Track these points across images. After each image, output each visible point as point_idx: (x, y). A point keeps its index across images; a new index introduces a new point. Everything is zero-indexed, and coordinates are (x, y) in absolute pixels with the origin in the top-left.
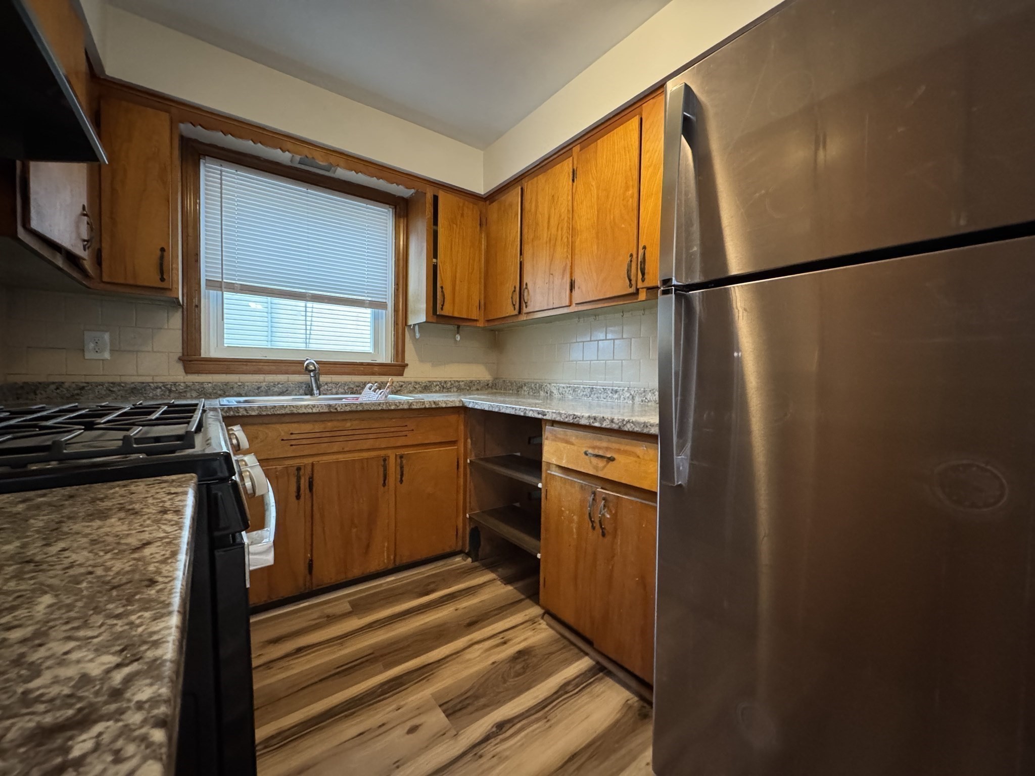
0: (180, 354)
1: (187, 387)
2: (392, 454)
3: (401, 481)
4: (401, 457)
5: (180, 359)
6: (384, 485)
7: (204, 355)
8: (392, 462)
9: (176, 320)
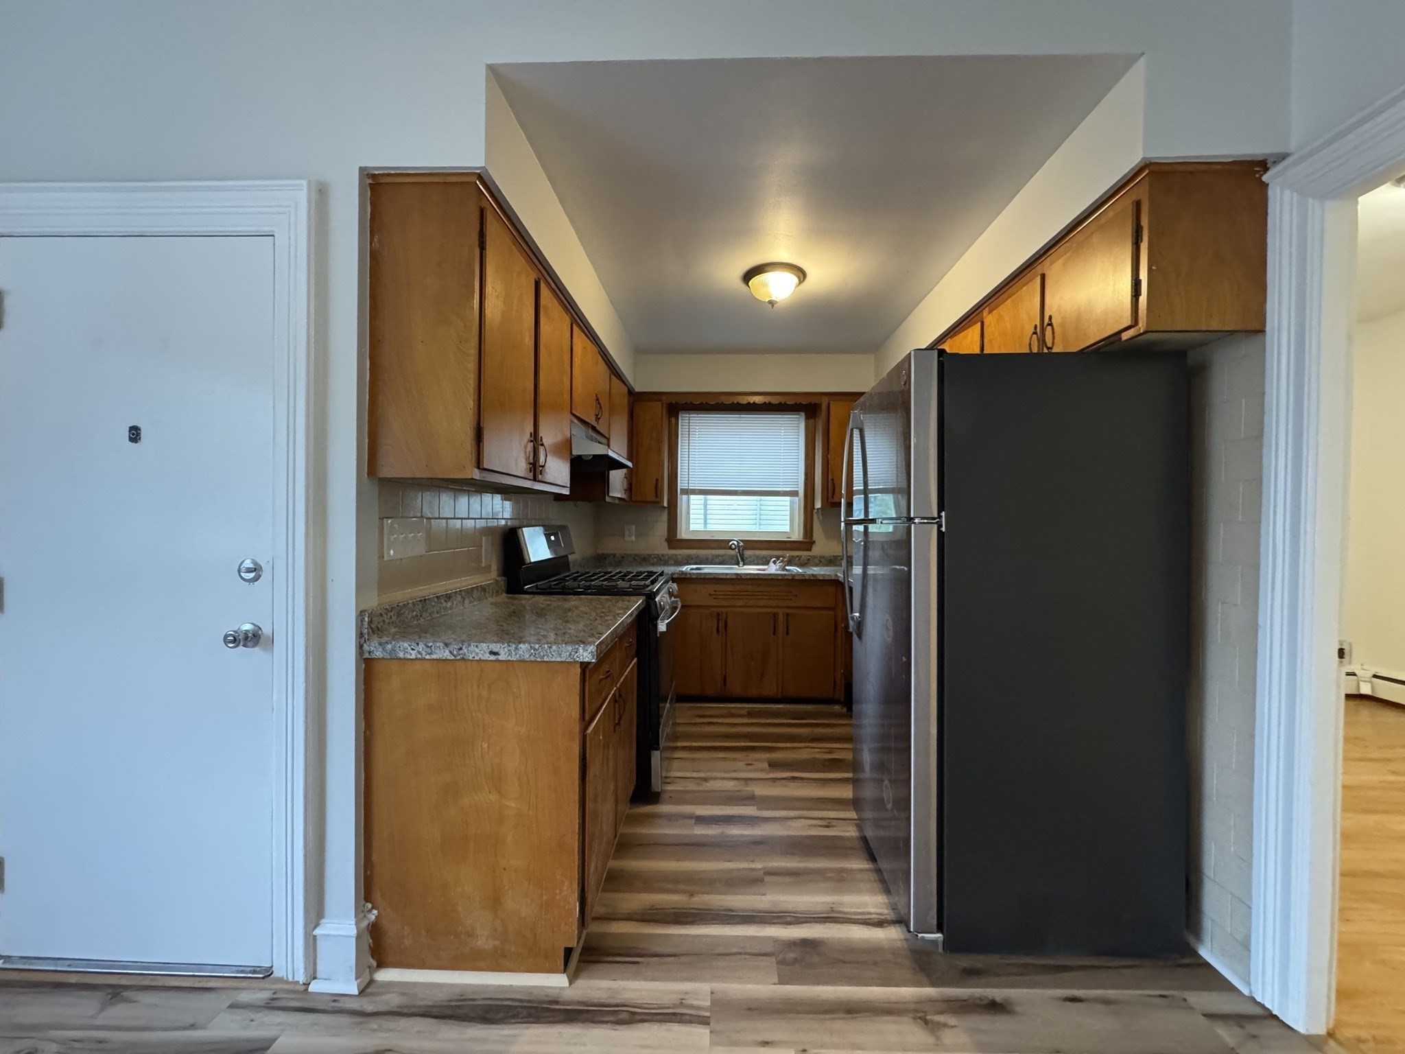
0: (666, 537)
1: (669, 557)
2: (781, 611)
3: (787, 634)
4: (788, 615)
5: (666, 540)
6: (774, 634)
7: (678, 537)
8: (781, 618)
9: (665, 516)
